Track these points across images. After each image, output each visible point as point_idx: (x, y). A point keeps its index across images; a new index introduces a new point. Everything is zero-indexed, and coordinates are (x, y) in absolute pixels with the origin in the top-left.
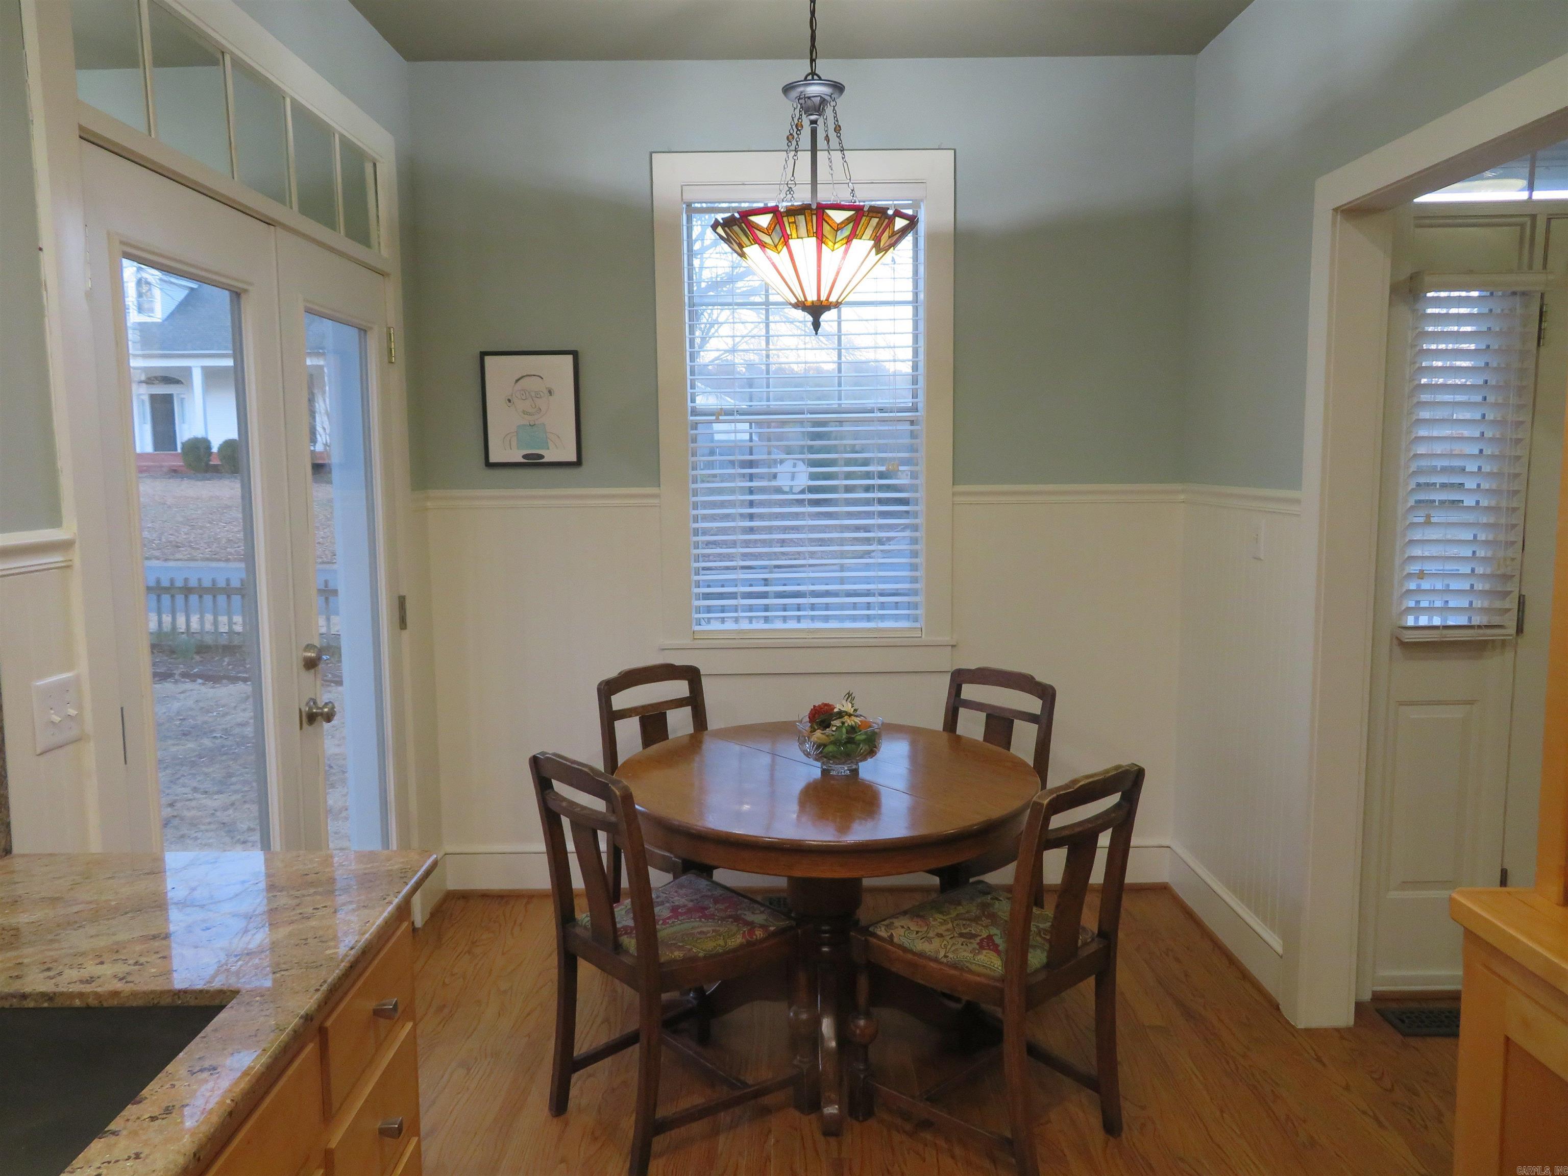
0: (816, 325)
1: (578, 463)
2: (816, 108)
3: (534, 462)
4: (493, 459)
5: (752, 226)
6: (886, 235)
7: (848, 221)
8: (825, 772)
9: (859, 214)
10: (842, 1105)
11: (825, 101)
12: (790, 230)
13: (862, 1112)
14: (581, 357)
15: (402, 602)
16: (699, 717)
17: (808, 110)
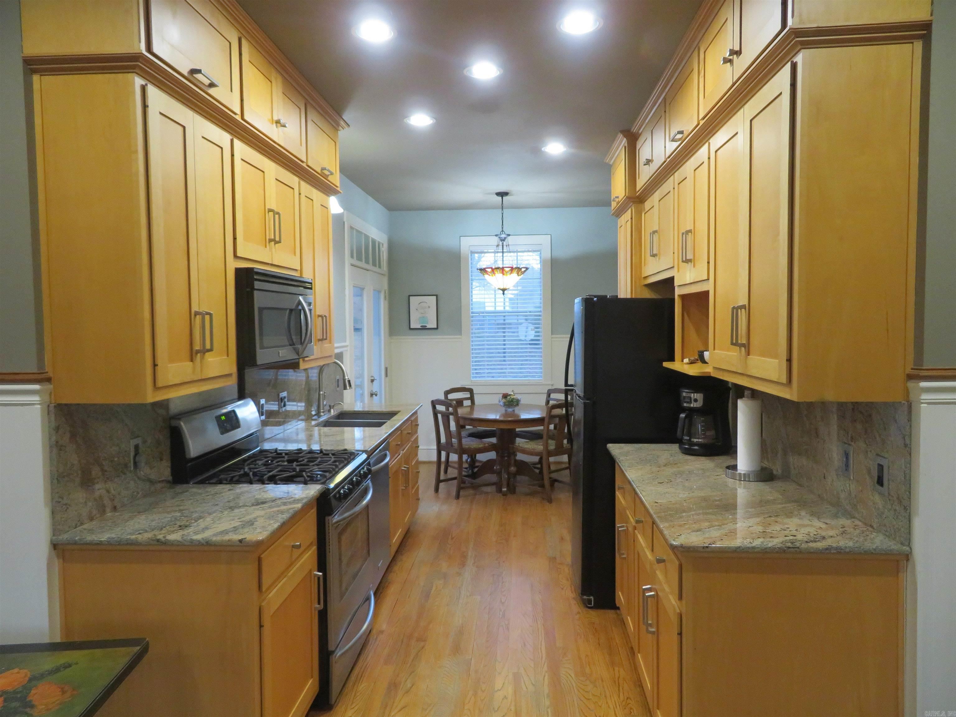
0: (504, 294)
1: (437, 328)
2: (503, 240)
3: (424, 328)
4: (411, 327)
5: (486, 271)
6: (520, 272)
7: (510, 270)
8: (506, 411)
9: (512, 269)
10: (507, 489)
11: (505, 238)
12: (496, 272)
13: (512, 490)
14: (438, 297)
15: (386, 369)
16: (473, 402)
17: (501, 240)
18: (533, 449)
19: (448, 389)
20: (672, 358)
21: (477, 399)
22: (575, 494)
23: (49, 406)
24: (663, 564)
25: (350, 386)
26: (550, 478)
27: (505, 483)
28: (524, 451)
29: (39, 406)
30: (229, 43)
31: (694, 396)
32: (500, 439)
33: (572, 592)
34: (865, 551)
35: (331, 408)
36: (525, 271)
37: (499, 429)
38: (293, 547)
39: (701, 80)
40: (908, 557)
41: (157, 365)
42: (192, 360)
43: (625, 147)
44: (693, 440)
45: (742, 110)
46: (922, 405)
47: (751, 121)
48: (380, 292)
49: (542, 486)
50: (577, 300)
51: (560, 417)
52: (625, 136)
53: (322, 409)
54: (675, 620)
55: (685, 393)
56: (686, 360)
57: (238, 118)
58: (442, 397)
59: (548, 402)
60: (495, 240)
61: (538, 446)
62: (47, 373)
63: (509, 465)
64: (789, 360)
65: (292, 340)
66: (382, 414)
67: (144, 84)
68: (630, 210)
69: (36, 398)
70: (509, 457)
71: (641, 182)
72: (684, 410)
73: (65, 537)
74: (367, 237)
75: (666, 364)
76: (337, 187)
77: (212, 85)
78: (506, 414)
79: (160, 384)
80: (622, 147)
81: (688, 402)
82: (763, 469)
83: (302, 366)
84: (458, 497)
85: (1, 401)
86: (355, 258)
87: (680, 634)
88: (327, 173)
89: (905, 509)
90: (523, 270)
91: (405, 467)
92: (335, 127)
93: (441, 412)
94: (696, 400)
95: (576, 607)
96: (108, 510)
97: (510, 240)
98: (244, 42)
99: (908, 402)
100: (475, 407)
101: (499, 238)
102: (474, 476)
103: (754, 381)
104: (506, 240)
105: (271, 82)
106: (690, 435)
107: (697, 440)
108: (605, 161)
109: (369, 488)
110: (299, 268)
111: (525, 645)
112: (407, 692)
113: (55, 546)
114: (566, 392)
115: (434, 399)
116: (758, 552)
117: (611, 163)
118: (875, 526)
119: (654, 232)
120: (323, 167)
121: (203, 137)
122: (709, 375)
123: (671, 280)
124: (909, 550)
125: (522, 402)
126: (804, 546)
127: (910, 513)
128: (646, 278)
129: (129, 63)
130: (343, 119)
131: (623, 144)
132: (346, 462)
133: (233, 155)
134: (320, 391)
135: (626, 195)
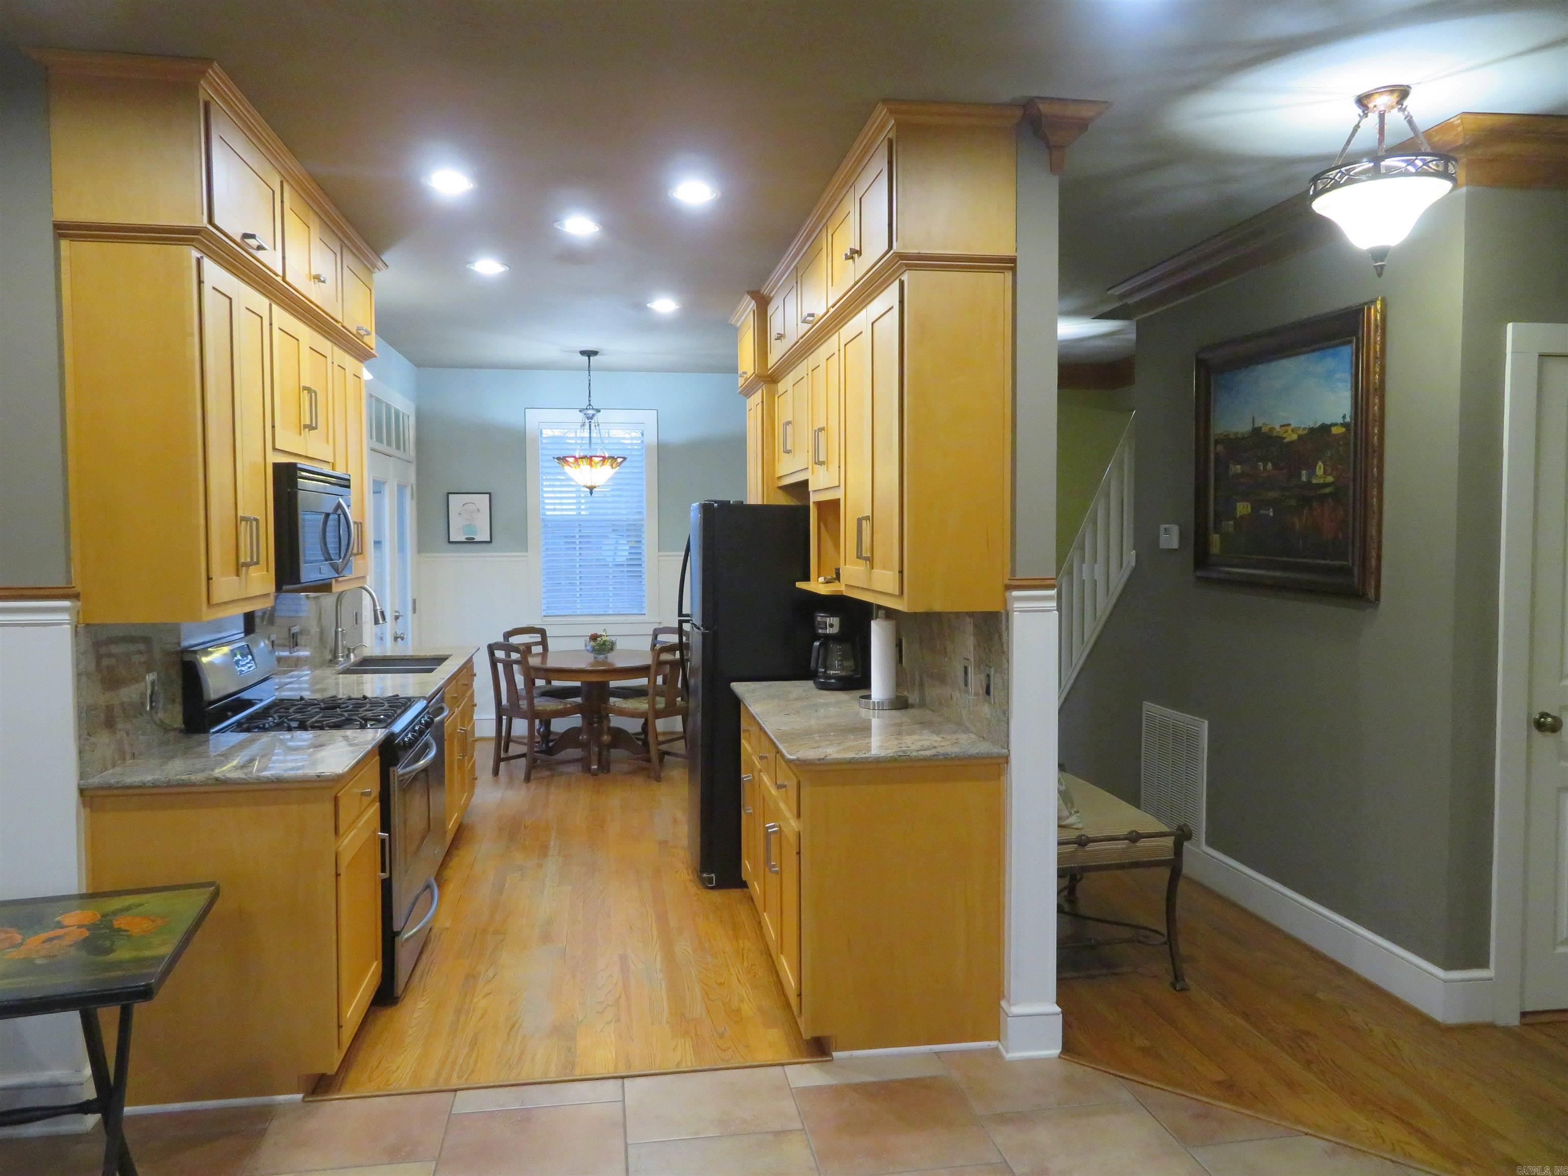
0: (591, 493)
1: (491, 542)
2: (590, 418)
3: (470, 541)
5: (567, 461)
6: (615, 464)
7: (601, 461)
8: (595, 658)
9: (604, 459)
10: (598, 766)
11: (593, 415)
12: (580, 463)
13: (605, 767)
14: (493, 496)
15: (414, 601)
16: (545, 648)
17: (588, 418)
18: (635, 709)
19: (509, 629)
20: (807, 578)
21: (551, 643)
22: (692, 771)
23: (76, 626)
24: (784, 789)
25: (384, 618)
26: (658, 750)
27: (594, 758)
28: (621, 713)
29: (69, 626)
30: (272, 192)
31: (830, 620)
32: (587, 698)
33: (689, 875)
34: (969, 756)
35: (349, 653)
36: (621, 462)
37: (586, 681)
38: (363, 794)
39: (830, 264)
40: (1006, 759)
41: (212, 579)
42: (238, 575)
43: (754, 311)
44: (828, 672)
45: (864, 311)
46: (1015, 613)
47: (873, 324)
48: (405, 487)
49: (649, 760)
50: (695, 505)
51: (672, 664)
52: (753, 298)
53: (340, 652)
54: (793, 839)
55: (820, 617)
56: (821, 579)
57: (279, 279)
58: (501, 639)
59: (654, 645)
60: (580, 417)
61: (642, 705)
62: (73, 587)
63: (600, 733)
64: (901, 572)
65: (328, 553)
66: (425, 659)
67: (199, 257)
68: (760, 391)
69: (65, 617)
70: (600, 722)
71: (773, 358)
72: (817, 637)
73: (95, 780)
74: (388, 407)
75: (800, 585)
76: (372, 349)
77: (260, 248)
78: (597, 663)
79: (215, 599)
80: (750, 311)
81: (822, 628)
82: (898, 697)
83: (336, 588)
84: (528, 779)
85: (2, 621)
86: (374, 439)
87: (799, 853)
88: (362, 332)
89: (1004, 713)
90: (619, 460)
91: (461, 729)
92: (369, 269)
93: (501, 661)
94: (831, 626)
95: (694, 889)
96: (128, 756)
97: (599, 417)
98: (285, 185)
99: (1006, 610)
100: (549, 654)
101: (585, 414)
102: (549, 751)
103: (879, 596)
104: (595, 417)
105: (309, 227)
106: (826, 668)
107: (834, 672)
108: (729, 322)
109: (432, 744)
110: (331, 460)
111: (631, 928)
112: (489, 981)
113: (82, 791)
114: (680, 631)
115: (492, 642)
116: (871, 762)
117: (739, 324)
118: (985, 736)
119: (788, 423)
120: (359, 326)
121: (247, 309)
122: (840, 594)
123: (805, 483)
124: (1008, 753)
125: (618, 646)
126: (914, 754)
127: (1008, 717)
128: (780, 478)
129: (187, 236)
130: (381, 260)
131: (751, 307)
132: (403, 708)
133: (271, 324)
134: (337, 627)
135: (754, 372)
